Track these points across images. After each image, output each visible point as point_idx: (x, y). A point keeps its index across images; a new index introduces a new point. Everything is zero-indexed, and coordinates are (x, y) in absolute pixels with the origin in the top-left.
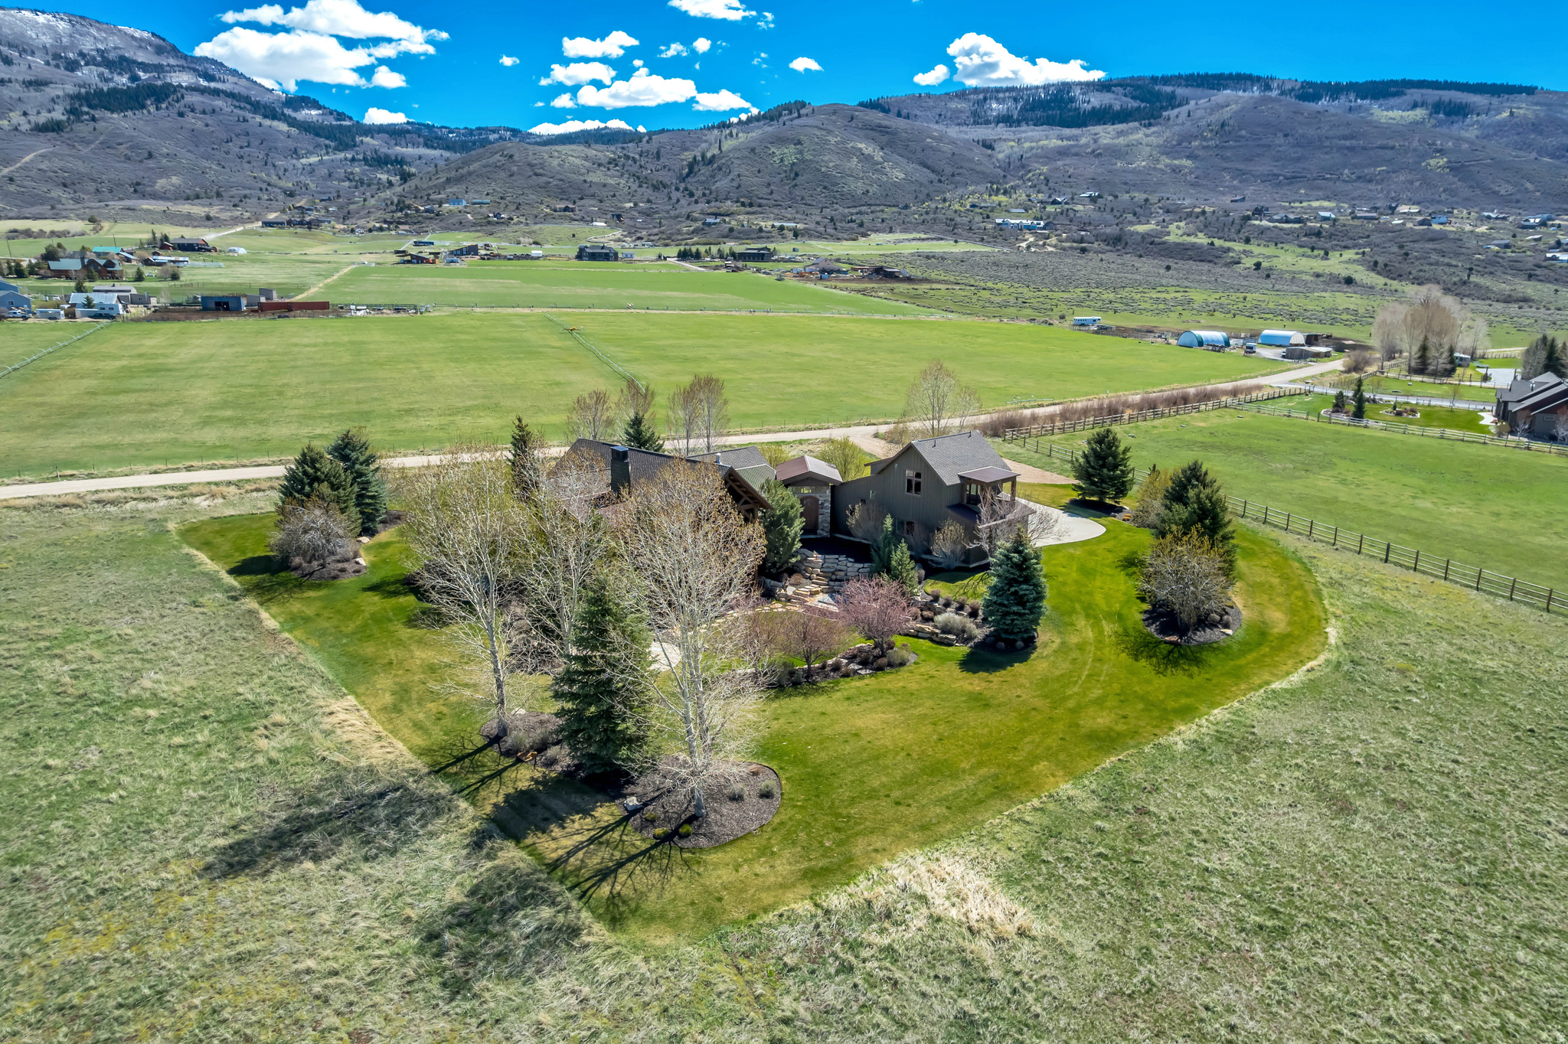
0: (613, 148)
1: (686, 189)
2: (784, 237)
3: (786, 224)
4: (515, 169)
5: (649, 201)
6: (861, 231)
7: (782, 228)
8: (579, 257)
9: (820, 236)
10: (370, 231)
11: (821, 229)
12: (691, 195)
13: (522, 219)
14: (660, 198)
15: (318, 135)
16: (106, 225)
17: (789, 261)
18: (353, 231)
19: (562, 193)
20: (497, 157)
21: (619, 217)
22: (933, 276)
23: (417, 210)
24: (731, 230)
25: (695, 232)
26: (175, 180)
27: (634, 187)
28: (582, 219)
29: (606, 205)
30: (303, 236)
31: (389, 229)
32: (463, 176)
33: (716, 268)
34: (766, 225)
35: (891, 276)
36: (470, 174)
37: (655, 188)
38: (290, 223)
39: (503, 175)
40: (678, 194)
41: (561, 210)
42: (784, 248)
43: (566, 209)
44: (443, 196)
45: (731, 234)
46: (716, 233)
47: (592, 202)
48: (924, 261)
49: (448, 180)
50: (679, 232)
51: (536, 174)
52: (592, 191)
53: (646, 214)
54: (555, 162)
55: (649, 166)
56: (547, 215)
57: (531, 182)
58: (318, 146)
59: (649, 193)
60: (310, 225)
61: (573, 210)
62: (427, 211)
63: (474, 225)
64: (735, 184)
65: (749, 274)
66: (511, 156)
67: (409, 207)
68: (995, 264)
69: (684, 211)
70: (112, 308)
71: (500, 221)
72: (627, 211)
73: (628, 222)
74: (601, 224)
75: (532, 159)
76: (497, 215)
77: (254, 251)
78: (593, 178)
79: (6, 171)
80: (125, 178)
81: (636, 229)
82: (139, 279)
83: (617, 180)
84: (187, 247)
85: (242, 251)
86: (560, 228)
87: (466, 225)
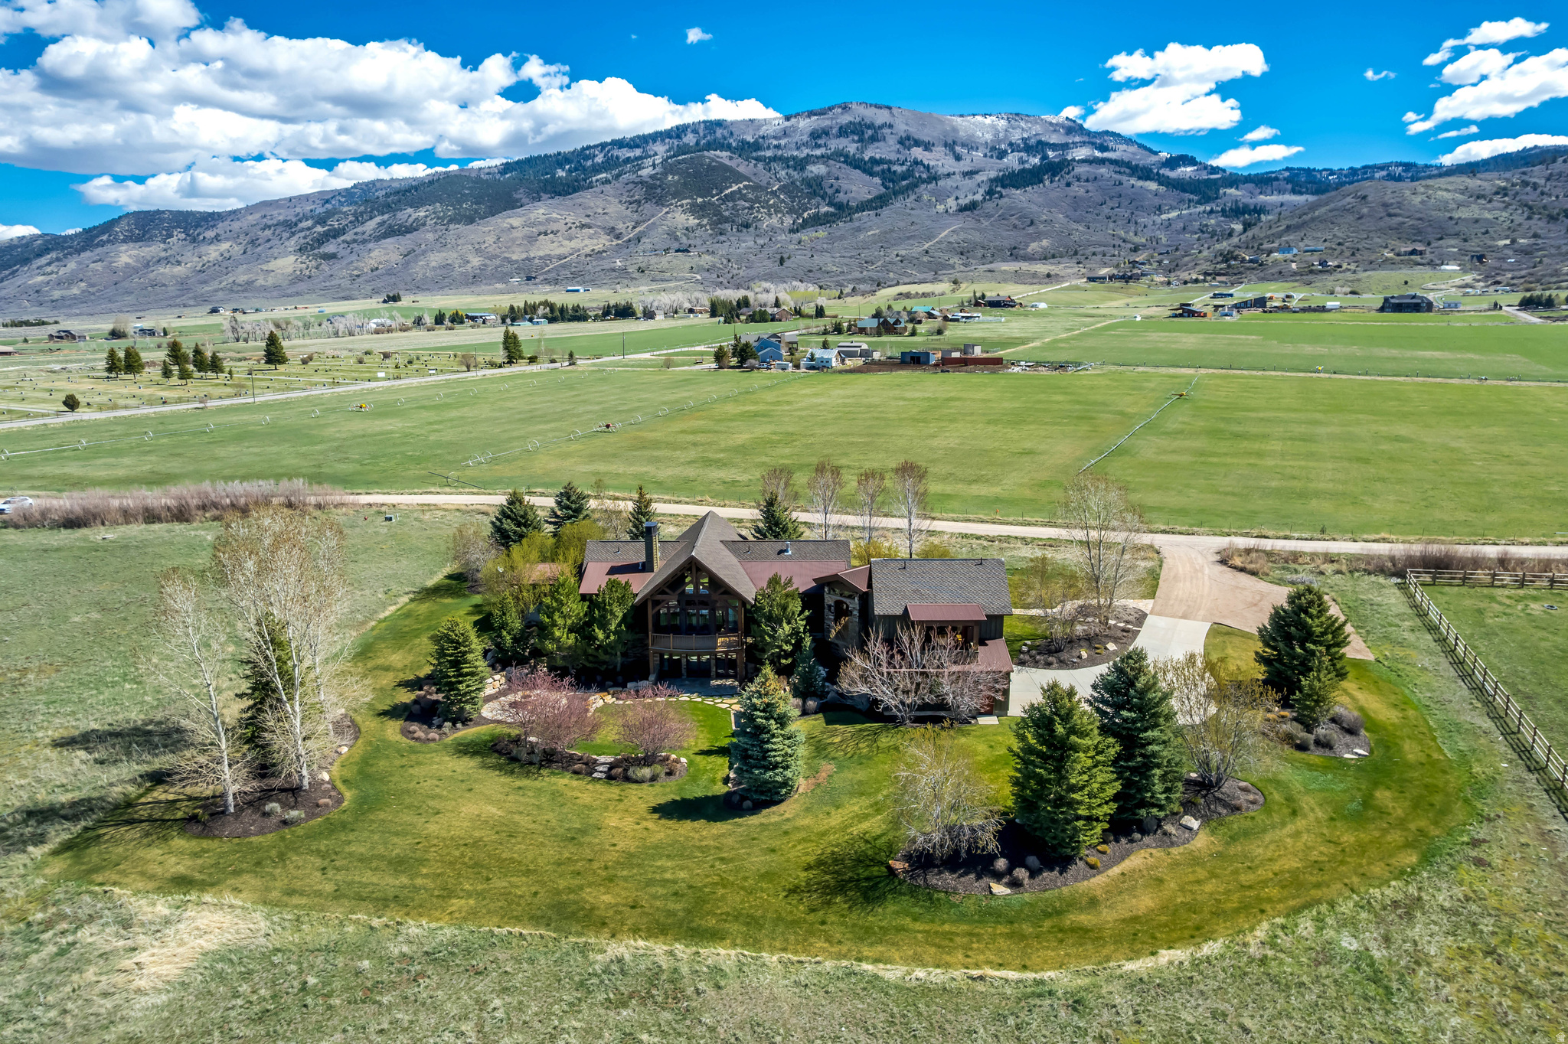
0: (1508, 175)
4: (1365, 210)
5: (1535, 236)
8: (1382, 309)
10: (1185, 283)
13: (1353, 267)
18: (1169, 283)
19: (1417, 234)
20: (1349, 199)
21: (1481, 258)
23: (1243, 260)
27: (1519, 218)
28: (1431, 264)
29: (1471, 245)
30: (1115, 290)
31: (1204, 281)
32: (1305, 223)
36: (1313, 219)
39: (1350, 218)
41: (1406, 254)
43: (1414, 252)
44: (1275, 245)
47: (1453, 242)
49: (1288, 227)
51: (1390, 215)
52: (1457, 229)
53: (1526, 252)
54: (1417, 199)
55: (1555, 192)
56: (1387, 259)
57: (1382, 224)
59: (1538, 224)
61: (1421, 253)
62: (1251, 261)
63: (1295, 274)
66: (1364, 197)
67: (1235, 259)
70: (828, 361)
71: (1325, 269)
72: (1498, 249)
73: (1490, 262)
74: (1452, 267)
75: (1389, 198)
76: (1323, 263)
77: (1054, 305)
78: (1463, 214)
79: (926, 246)
80: (1007, 243)
81: (1500, 270)
82: (913, 333)
83: (1497, 213)
84: (995, 304)
85: (1042, 306)
86: (1393, 273)
87: (1281, 275)
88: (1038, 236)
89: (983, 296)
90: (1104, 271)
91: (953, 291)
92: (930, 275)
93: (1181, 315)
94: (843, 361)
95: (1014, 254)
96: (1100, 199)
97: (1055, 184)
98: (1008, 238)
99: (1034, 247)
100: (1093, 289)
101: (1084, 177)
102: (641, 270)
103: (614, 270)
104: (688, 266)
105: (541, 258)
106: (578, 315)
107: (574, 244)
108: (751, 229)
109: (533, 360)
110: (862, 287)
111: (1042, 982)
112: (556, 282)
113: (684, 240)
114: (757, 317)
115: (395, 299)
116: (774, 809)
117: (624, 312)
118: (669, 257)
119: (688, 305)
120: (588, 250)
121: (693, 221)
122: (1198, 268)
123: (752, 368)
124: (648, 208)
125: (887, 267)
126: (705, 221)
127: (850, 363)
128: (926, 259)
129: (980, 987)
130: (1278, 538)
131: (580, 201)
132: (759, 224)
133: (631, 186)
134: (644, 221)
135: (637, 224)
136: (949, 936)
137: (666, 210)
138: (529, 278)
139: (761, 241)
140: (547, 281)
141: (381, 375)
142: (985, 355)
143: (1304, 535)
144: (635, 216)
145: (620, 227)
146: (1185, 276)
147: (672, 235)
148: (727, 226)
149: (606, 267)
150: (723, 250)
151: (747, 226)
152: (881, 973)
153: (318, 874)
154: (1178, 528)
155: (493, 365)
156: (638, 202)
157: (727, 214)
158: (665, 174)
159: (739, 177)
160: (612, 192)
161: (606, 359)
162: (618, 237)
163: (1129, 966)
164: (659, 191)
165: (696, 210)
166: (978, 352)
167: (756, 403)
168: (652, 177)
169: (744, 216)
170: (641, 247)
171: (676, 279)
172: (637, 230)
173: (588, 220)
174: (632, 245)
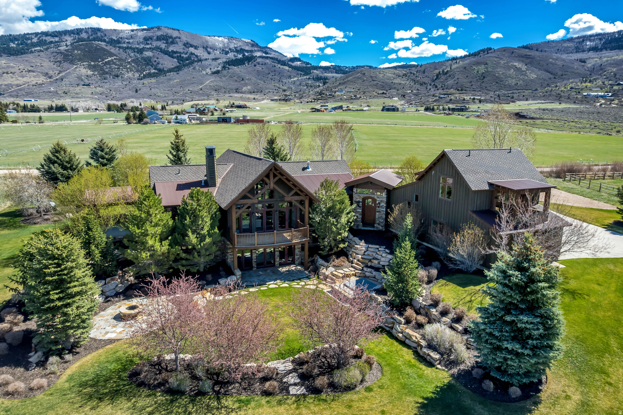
0: (406, 70)
1: (434, 85)
2: (474, 103)
3: (476, 97)
4: (365, 78)
5: (418, 90)
6: (513, 100)
7: (474, 99)
8: (383, 110)
9: (492, 102)
10: (308, 102)
11: (493, 99)
12: (436, 87)
13: (365, 97)
14: (422, 89)
15: (298, 70)
16: (221, 102)
17: (475, 111)
18: (301, 102)
19: (383, 87)
20: (359, 74)
21: (404, 96)
22: (545, 117)
23: (326, 95)
24: (451, 100)
25: (435, 101)
26: (249, 87)
27: (412, 84)
28: (389, 97)
29: (400, 92)
30: (283, 104)
31: (315, 101)
32: (345, 82)
33: (440, 114)
34: (467, 98)
35: (524, 117)
36: (348, 81)
37: (421, 84)
38: (280, 100)
39: (360, 81)
40: (431, 87)
41: (381, 94)
42: (473, 107)
43: (383, 93)
44: (337, 89)
45: (451, 101)
46: (444, 101)
47: (394, 91)
48: (542, 111)
49: (340, 84)
50: (428, 101)
51: (373, 80)
52: (395, 86)
53: (416, 95)
54: (381, 76)
55: (420, 76)
56: (375, 96)
57: (371, 83)
58: (298, 74)
59: (418, 86)
60: (286, 100)
61: (386, 94)
62: (329, 95)
63: (346, 100)
64: (456, 82)
65: (455, 116)
66: (364, 74)
67: (323, 94)
68: (580, 112)
69: (432, 93)
71: (356, 98)
72: (408, 94)
73: (407, 98)
74: (396, 99)
75: (372, 75)
76: (355, 96)
78: (396, 81)
79: (201, 87)
80: (234, 87)
81: (410, 100)
83: (406, 82)
84: (239, 107)
85: (258, 108)
86: (379, 100)
87: (341, 100)
88: (246, 85)
89: (234, 104)
90: (276, 98)
91: (217, 103)
92: (206, 98)
93: (314, 111)
94: (190, 120)
95: (237, 91)
96: (267, 72)
97: (250, 65)
98: (234, 85)
99: (245, 89)
100: (275, 103)
101: (261, 63)
102: (65, 93)
103: (50, 92)
104: (91, 92)
106: (34, 109)
108: (120, 78)
112: (17, 96)
113: (86, 81)
117: (61, 109)
118: (79, 88)
120: (34, 83)
121: (90, 73)
122: (310, 97)
123: (146, 123)
124: (66, 65)
125: (185, 95)
126: (96, 73)
128: (201, 92)
131: (26, 59)
132: (123, 76)
133: (55, 54)
134: (64, 71)
135: (60, 72)
137: (75, 66)
139: (125, 83)
140: (12, 96)
144: (59, 68)
145: (51, 73)
146: (306, 100)
147: (79, 78)
148: (108, 76)
149: (45, 90)
150: (107, 86)
151: (117, 76)
156: (60, 62)
157: (107, 70)
158: (73, 49)
159: (112, 55)
160: (44, 56)
162: (50, 77)
164: (71, 57)
165: (90, 67)
168: (66, 50)
169: (115, 72)
170: (63, 83)
171: (85, 97)
172: (61, 75)
173: (32, 69)
174: (58, 82)
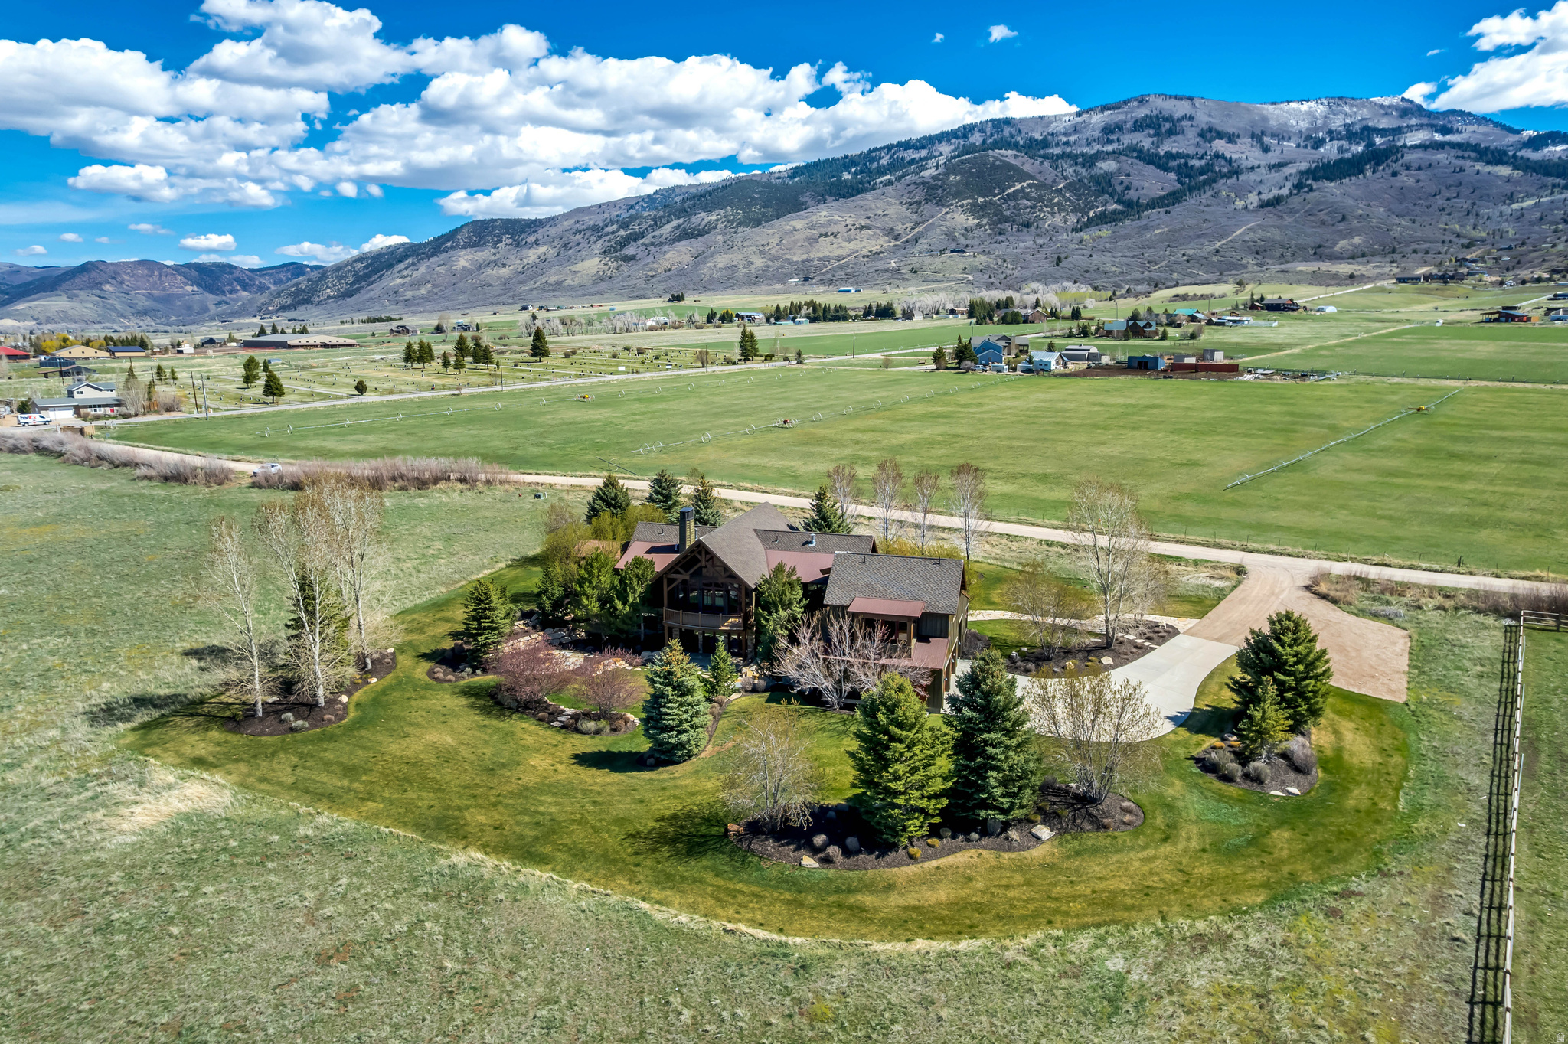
10: (1524, 282)
18: (1500, 284)
26: (1357, 240)
31: (1550, 279)
60: (1444, 279)
70: (1048, 364)
77: (1345, 309)
79: (1218, 245)
80: (1311, 242)
82: (1164, 337)
84: (1274, 307)
85: (1331, 309)
88: (1349, 233)
89: (1262, 299)
90: (1421, 271)
91: (1236, 293)
92: (1214, 277)
93: (1497, 320)
94: (1065, 364)
95: (1319, 253)
96: (1433, 189)
97: (1378, 175)
98: (1312, 235)
99: (1343, 244)
100: (1402, 291)
101: (1415, 165)
102: (914, 271)
103: (887, 271)
104: (962, 266)
105: (820, 259)
106: (839, 315)
107: (852, 245)
108: (1032, 229)
109: (769, 357)
110: (1139, 288)
111: (786, 945)
112: (831, 282)
113: (962, 240)
114: (1009, 319)
115: (679, 298)
116: (670, 768)
117: (885, 313)
118: (944, 257)
119: (950, 306)
120: (865, 252)
121: (972, 221)
122: (1546, 265)
123: (967, 370)
124: (927, 208)
125: (1171, 268)
126: (985, 221)
127: (1072, 366)
128: (1215, 259)
129: (728, 939)
130: (1402, 567)
131: (862, 202)
132: (1040, 223)
133: (912, 187)
134: (923, 222)
135: (917, 224)
136: (733, 894)
137: (945, 210)
138: (806, 279)
139: (1040, 241)
140: (823, 282)
141: (622, 369)
142: (1227, 362)
143: (1436, 566)
144: (915, 217)
145: (899, 228)
146: (1525, 274)
147: (950, 235)
148: (1007, 226)
149: (880, 268)
150: (999, 250)
151: (1028, 225)
152: (652, 912)
153: (289, 769)
154: (1290, 550)
155: (729, 362)
156: (919, 203)
157: (1008, 213)
158: (947, 174)
159: (1022, 176)
160: (894, 193)
161: (837, 358)
162: (896, 238)
163: (877, 946)
164: (940, 191)
165: (976, 210)
166: (1219, 358)
167: (946, 404)
168: (934, 177)
169: (1026, 215)
170: (918, 247)
171: (948, 280)
172: (916, 231)
173: (868, 222)
174: (909, 246)
